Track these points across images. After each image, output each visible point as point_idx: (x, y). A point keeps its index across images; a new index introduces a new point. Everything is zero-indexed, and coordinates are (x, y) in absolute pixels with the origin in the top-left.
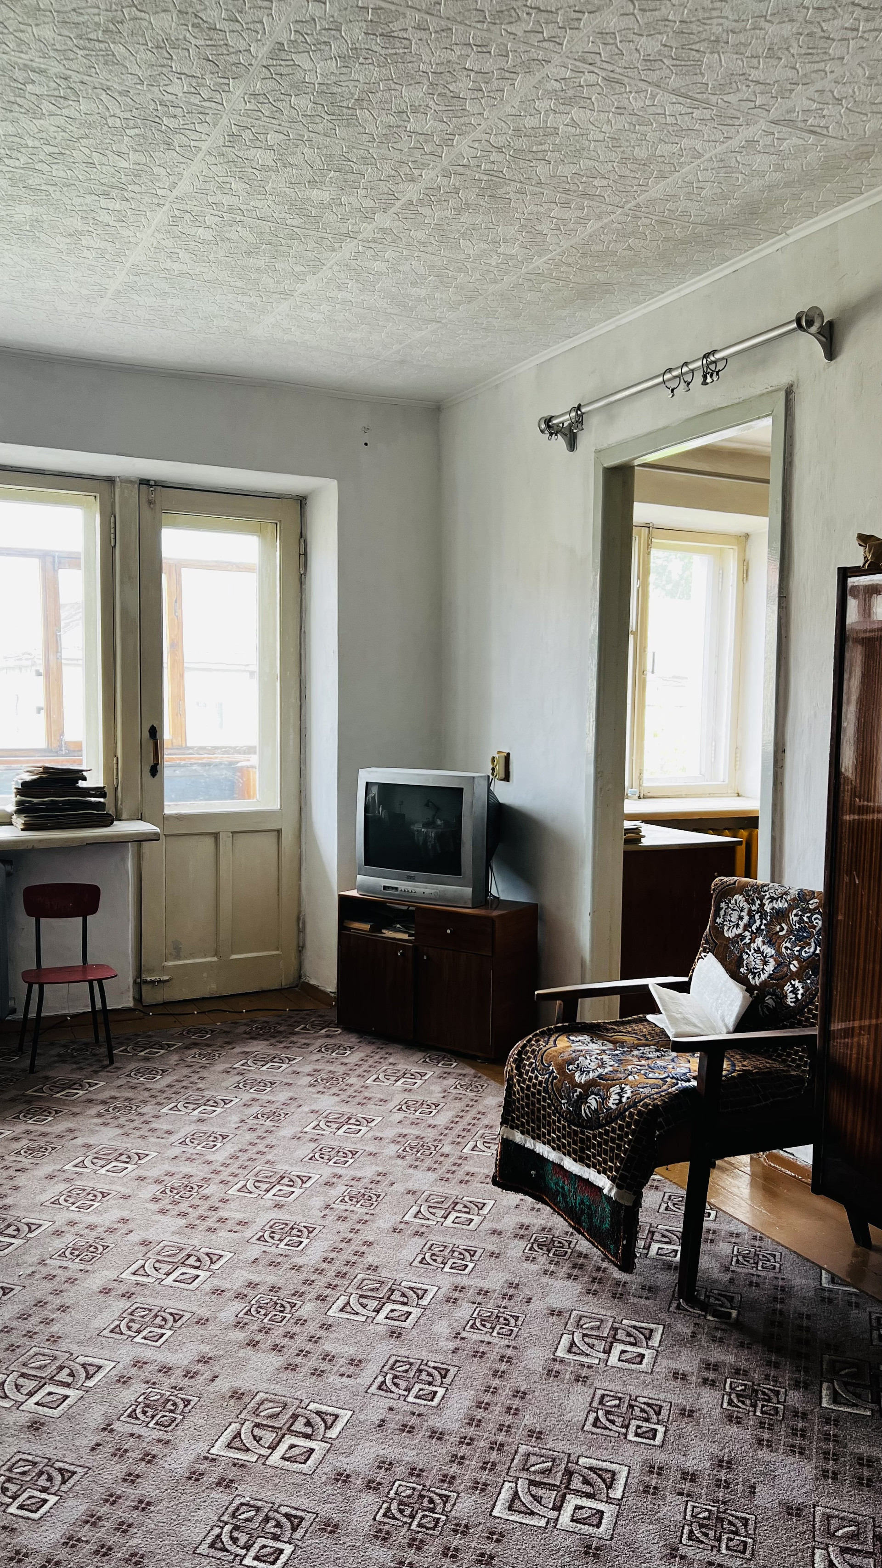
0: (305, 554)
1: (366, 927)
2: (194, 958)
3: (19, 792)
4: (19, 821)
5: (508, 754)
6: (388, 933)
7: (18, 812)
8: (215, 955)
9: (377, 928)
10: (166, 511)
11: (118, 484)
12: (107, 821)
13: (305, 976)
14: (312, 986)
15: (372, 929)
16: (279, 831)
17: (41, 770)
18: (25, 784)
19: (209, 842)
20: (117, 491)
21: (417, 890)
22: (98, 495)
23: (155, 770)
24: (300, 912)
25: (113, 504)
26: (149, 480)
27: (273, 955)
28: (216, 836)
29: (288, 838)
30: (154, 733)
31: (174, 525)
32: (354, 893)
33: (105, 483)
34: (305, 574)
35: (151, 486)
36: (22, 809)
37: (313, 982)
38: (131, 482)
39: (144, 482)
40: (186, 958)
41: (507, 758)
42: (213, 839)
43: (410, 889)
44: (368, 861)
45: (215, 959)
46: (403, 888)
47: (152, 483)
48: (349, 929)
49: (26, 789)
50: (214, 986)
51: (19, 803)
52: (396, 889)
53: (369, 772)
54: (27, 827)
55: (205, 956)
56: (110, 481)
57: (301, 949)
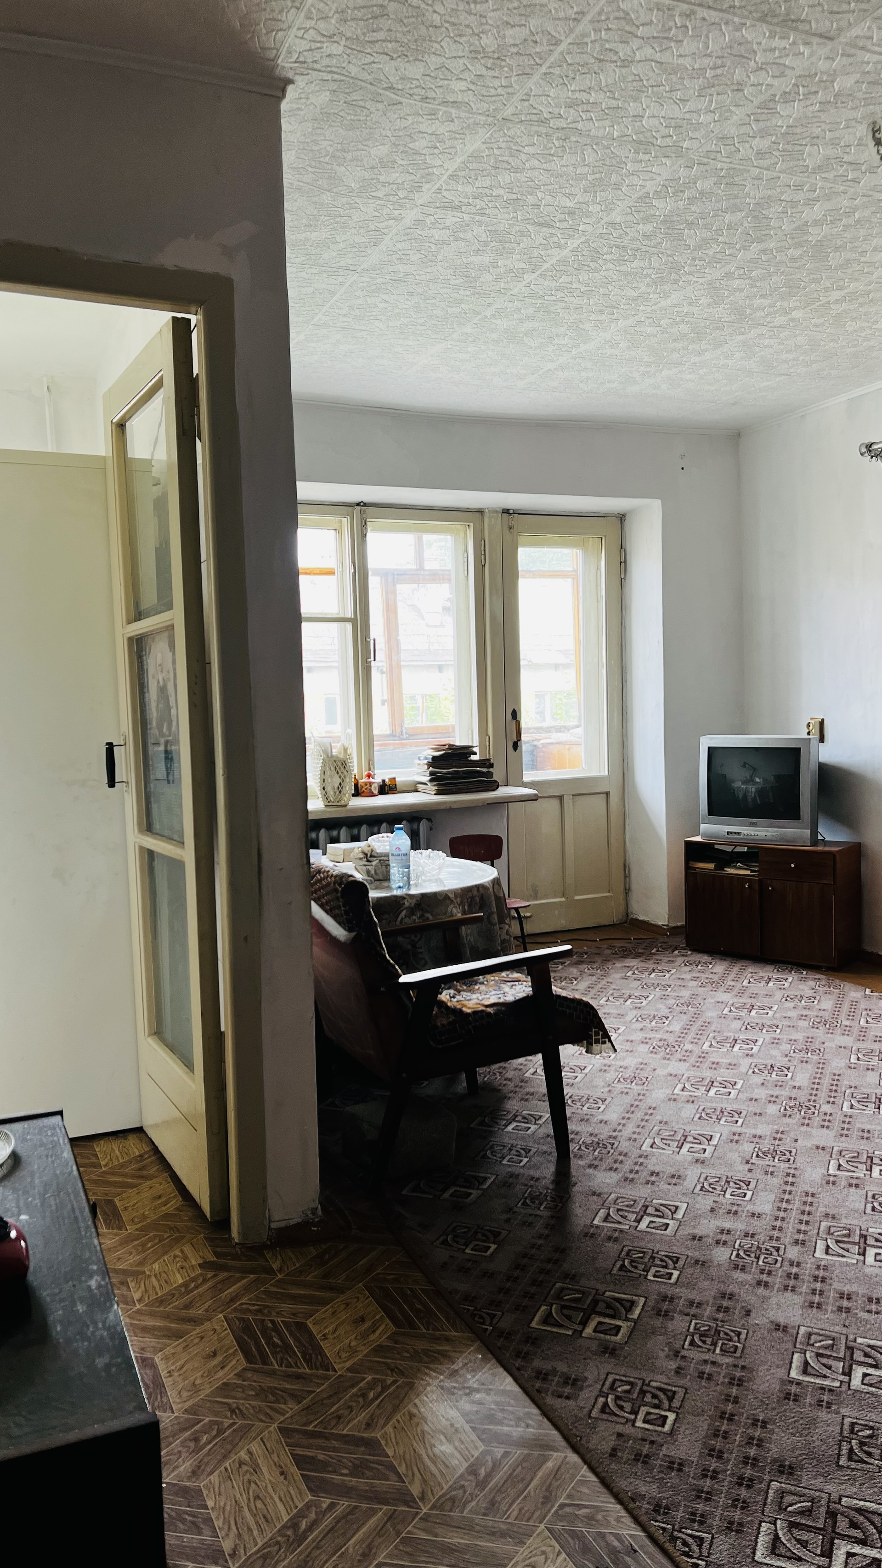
0: (625, 562)
1: (711, 866)
2: (548, 898)
3: (430, 765)
4: (432, 788)
5: (823, 720)
6: (730, 871)
7: (431, 781)
8: (563, 896)
9: (721, 866)
10: (520, 534)
11: (487, 515)
12: (494, 786)
13: (632, 913)
14: (643, 922)
15: (716, 868)
16: (607, 794)
17: (447, 747)
18: (434, 758)
19: (556, 803)
20: (486, 520)
21: (759, 833)
22: (471, 524)
23: (516, 746)
24: (625, 860)
25: (483, 530)
26: (508, 510)
27: (607, 897)
28: (561, 798)
29: (614, 799)
30: (515, 715)
31: (526, 545)
32: (698, 839)
33: (477, 514)
34: (625, 578)
35: (511, 514)
36: (435, 778)
37: (641, 918)
38: (496, 512)
39: (506, 511)
40: (541, 899)
41: (822, 723)
42: (559, 801)
43: (752, 833)
44: (711, 812)
45: (563, 899)
46: (746, 833)
47: (511, 511)
48: (695, 869)
49: (435, 762)
50: (563, 922)
51: (431, 774)
52: (739, 833)
53: (711, 739)
54: (438, 793)
55: (556, 897)
56: (481, 512)
57: (627, 891)
